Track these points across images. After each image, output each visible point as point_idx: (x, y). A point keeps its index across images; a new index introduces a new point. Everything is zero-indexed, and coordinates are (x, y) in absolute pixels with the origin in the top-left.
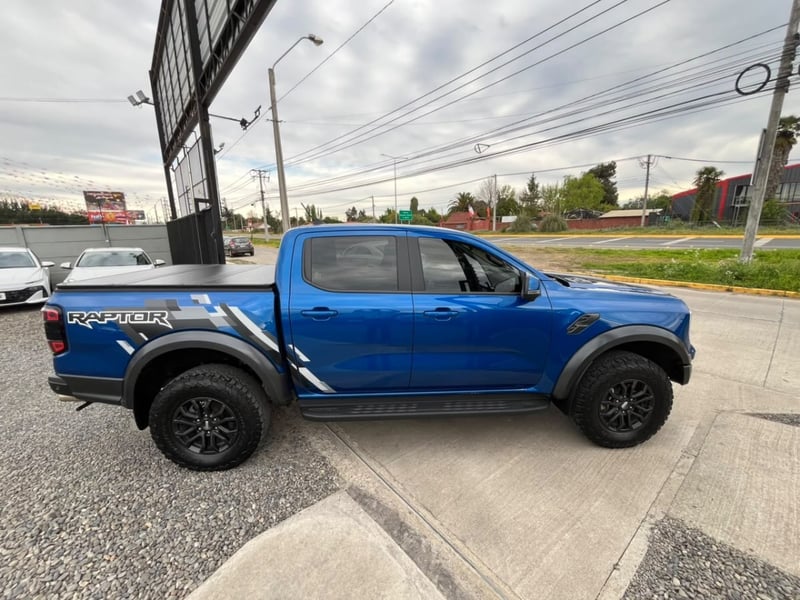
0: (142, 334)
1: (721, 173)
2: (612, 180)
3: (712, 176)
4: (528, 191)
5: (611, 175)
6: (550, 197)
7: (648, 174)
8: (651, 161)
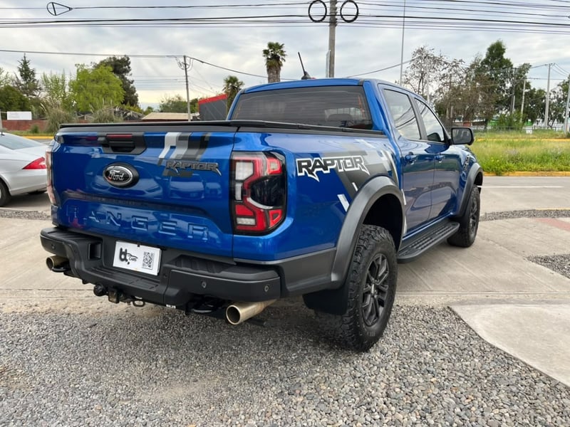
0: (354, 184)
1: (242, 84)
2: (128, 77)
3: (235, 84)
4: (20, 78)
5: (127, 71)
6: (57, 89)
7: (187, 76)
8: (187, 62)
